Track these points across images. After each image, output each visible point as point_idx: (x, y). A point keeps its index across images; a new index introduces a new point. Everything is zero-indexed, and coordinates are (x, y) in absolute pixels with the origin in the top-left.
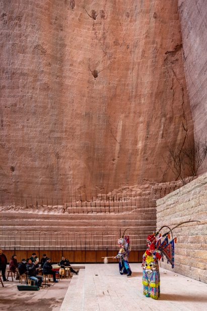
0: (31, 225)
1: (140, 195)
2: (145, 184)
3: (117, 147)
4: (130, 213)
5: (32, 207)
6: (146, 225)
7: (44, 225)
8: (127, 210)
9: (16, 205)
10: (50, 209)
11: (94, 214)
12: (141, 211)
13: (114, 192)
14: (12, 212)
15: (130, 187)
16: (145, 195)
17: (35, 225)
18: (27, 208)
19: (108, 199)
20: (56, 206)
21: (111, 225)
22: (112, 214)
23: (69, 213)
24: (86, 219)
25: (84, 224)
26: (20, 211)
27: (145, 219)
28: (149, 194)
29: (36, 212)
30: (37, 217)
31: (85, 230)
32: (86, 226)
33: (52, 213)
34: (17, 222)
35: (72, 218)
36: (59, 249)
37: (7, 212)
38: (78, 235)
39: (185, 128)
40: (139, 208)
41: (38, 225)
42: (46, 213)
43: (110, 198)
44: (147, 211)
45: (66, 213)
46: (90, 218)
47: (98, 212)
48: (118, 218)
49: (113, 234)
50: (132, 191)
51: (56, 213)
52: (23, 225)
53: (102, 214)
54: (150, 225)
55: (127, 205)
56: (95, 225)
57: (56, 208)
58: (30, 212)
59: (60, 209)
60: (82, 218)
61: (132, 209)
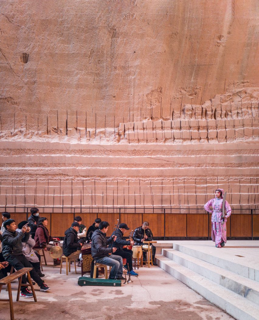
0: (56, 165)
4: (250, 139)
5: (56, 130)
7: (81, 164)
8: (244, 134)
9: (28, 127)
10: (91, 136)
11: (178, 143)
13: (217, 101)
14: (19, 140)
15: (249, 90)
17: (64, 165)
18: (48, 132)
19: (204, 113)
20: (102, 130)
21: (213, 164)
22: (213, 142)
23: (129, 141)
24: (162, 152)
25: (158, 162)
26: (36, 139)
29: (65, 140)
30: (68, 150)
31: (161, 175)
32: (163, 166)
33: (95, 142)
34: (30, 158)
35: (135, 152)
36: (111, 211)
37: (11, 140)
38: (147, 184)
41: (70, 165)
42: (84, 142)
43: (209, 113)
45: (123, 142)
46: (170, 151)
47: (184, 139)
49: (217, 183)
50: (252, 97)
51: (104, 143)
52: (41, 165)
53: (194, 143)
55: (243, 125)
56: (181, 165)
57: (104, 133)
58: (54, 140)
59: (111, 133)
60: (155, 152)
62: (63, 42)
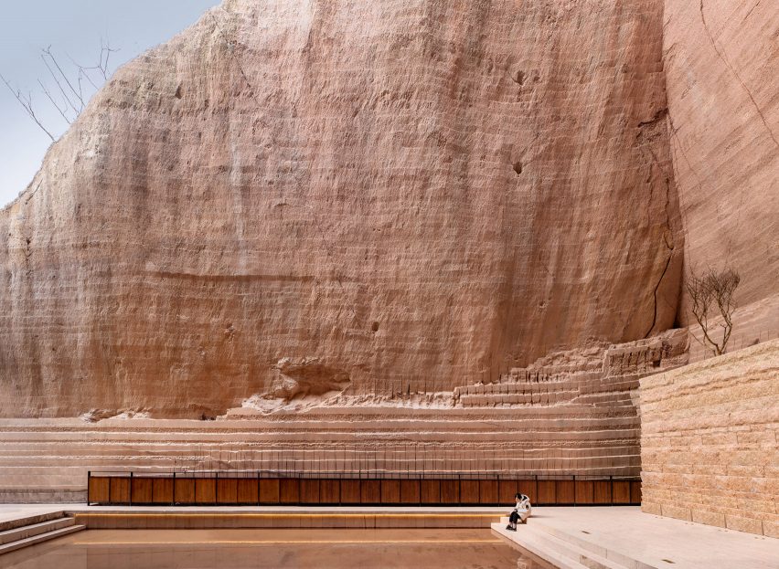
0: (402, 430)
1: (584, 368)
2: (592, 346)
3: (549, 282)
4: (569, 403)
5: (400, 395)
6: (600, 428)
7: (422, 429)
8: (564, 398)
9: (377, 392)
10: (431, 400)
11: (506, 407)
12: (587, 400)
13: (538, 364)
14: (370, 406)
15: (567, 353)
16: (592, 367)
17: (408, 430)
18: (393, 397)
19: (528, 377)
20: (439, 394)
21: (538, 429)
22: (537, 406)
23: (464, 405)
24: (493, 416)
25: (490, 426)
26: (383, 404)
27: (598, 415)
28: (600, 365)
29: (408, 405)
30: (411, 414)
31: (493, 439)
32: (494, 430)
33: (434, 406)
34: (379, 424)
35: (469, 416)
36: (449, 477)
37: (363, 405)
38: (481, 449)
39: (670, 243)
40: (583, 394)
41: (413, 430)
42: (424, 406)
43: (532, 376)
44: (598, 400)
45: (459, 406)
46: (500, 415)
47: (512, 404)
48: (549, 416)
49: (542, 447)
50: (569, 360)
51: (442, 407)
52: (389, 430)
53: (520, 407)
54: (607, 427)
55: (563, 389)
56: (510, 430)
57: (441, 397)
58: (399, 404)
59: (447, 398)
60: (486, 416)
61: (571, 396)
62: (408, 310)
